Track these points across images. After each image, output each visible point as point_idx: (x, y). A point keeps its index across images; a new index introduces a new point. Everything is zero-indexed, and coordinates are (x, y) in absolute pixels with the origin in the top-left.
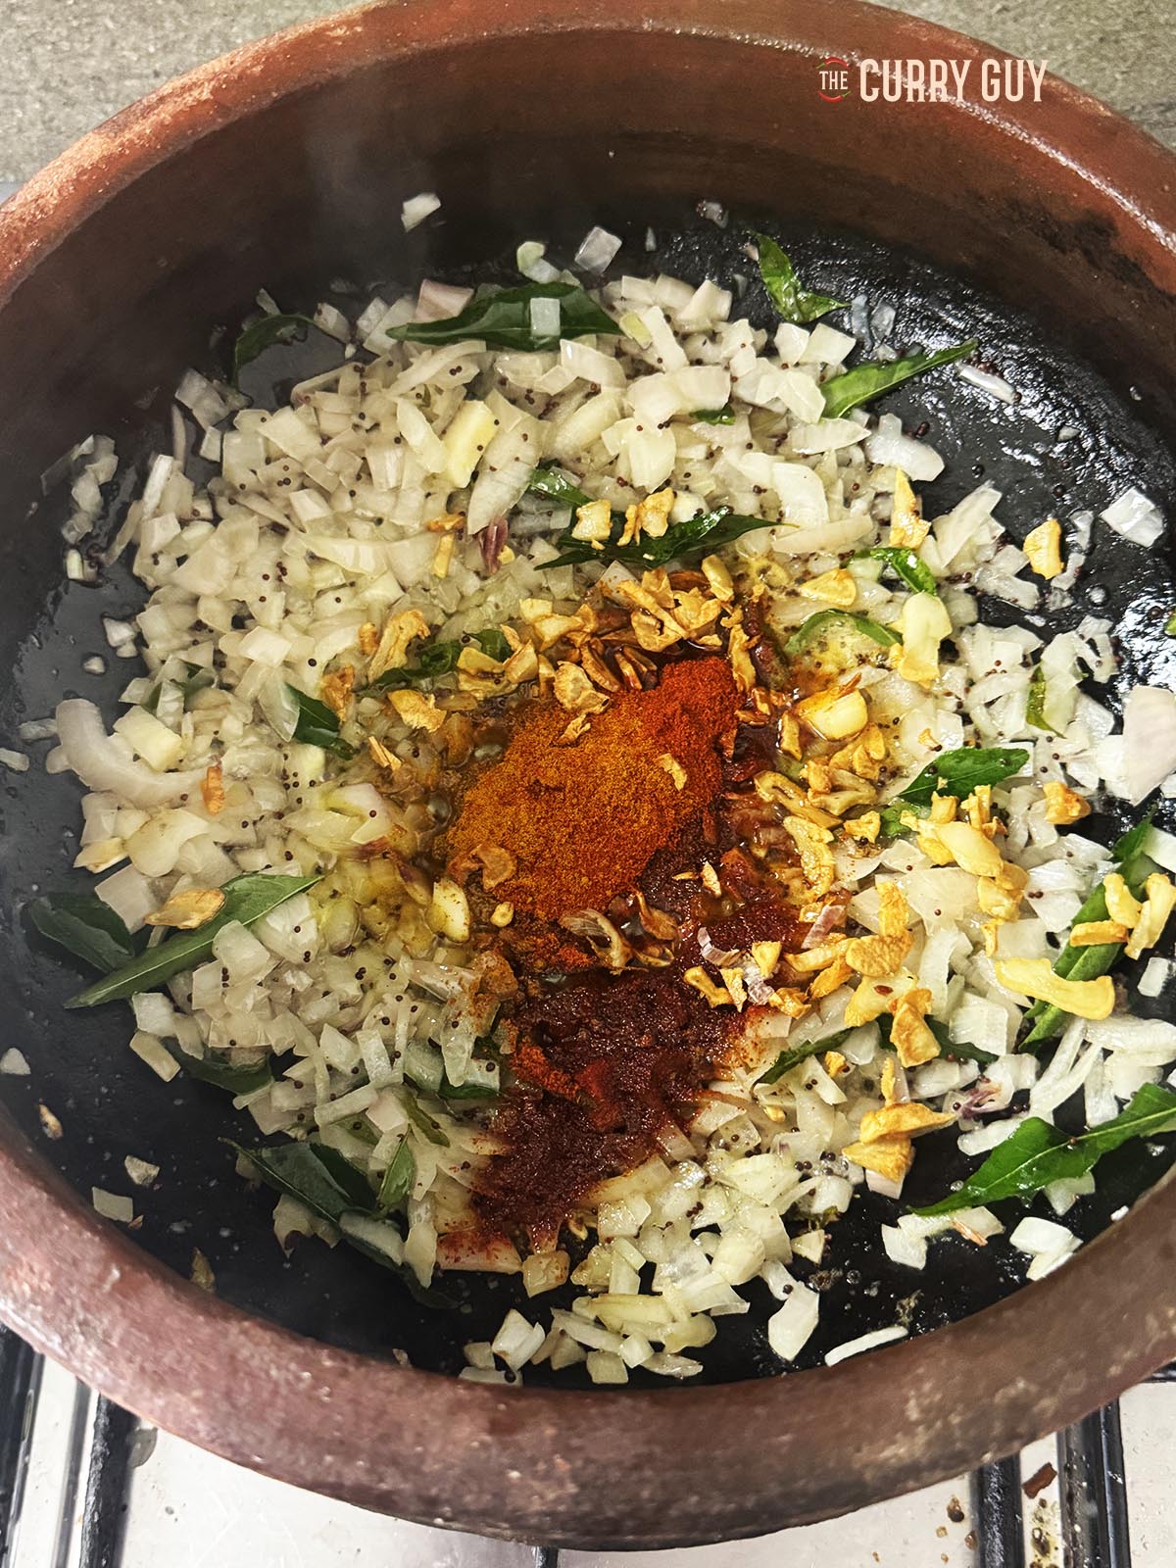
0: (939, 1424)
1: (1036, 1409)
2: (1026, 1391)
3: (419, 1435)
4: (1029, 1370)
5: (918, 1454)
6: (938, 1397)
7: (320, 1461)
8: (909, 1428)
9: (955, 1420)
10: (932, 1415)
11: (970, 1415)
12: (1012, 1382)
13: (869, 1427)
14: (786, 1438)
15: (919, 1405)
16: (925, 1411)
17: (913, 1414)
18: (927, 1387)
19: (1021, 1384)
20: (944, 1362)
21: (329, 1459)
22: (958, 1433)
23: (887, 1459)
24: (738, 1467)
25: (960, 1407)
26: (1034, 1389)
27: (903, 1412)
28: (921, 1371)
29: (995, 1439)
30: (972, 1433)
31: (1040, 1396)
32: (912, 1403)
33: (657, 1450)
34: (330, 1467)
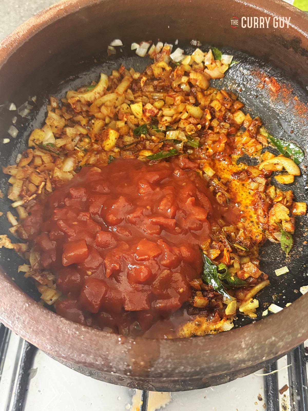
0: (250, 349)
1: (278, 345)
2: (275, 340)
3: (107, 349)
4: (275, 334)
5: (244, 357)
6: (250, 341)
7: (80, 355)
8: (242, 350)
9: (255, 347)
10: (249, 346)
11: (259, 346)
12: (271, 338)
13: (231, 349)
14: (208, 351)
15: (245, 344)
16: (247, 345)
17: (244, 346)
18: (247, 339)
19: (273, 338)
20: (252, 332)
21: (83, 355)
22: (256, 351)
23: (236, 358)
24: (194, 359)
25: (256, 344)
26: (277, 340)
27: (240, 345)
28: (246, 334)
29: (266, 353)
30: (260, 351)
31: (279, 342)
32: (243, 343)
33: (173, 354)
34: (83, 357)
